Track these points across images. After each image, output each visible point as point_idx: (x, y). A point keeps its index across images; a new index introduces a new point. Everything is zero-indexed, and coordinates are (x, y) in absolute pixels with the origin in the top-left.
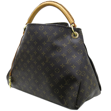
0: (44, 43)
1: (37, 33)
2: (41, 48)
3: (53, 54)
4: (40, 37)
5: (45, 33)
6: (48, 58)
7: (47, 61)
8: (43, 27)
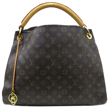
0: (70, 45)
1: (60, 35)
2: (66, 51)
3: (80, 56)
4: (65, 39)
5: (69, 35)
6: (76, 60)
7: (75, 64)
8: (65, 28)
